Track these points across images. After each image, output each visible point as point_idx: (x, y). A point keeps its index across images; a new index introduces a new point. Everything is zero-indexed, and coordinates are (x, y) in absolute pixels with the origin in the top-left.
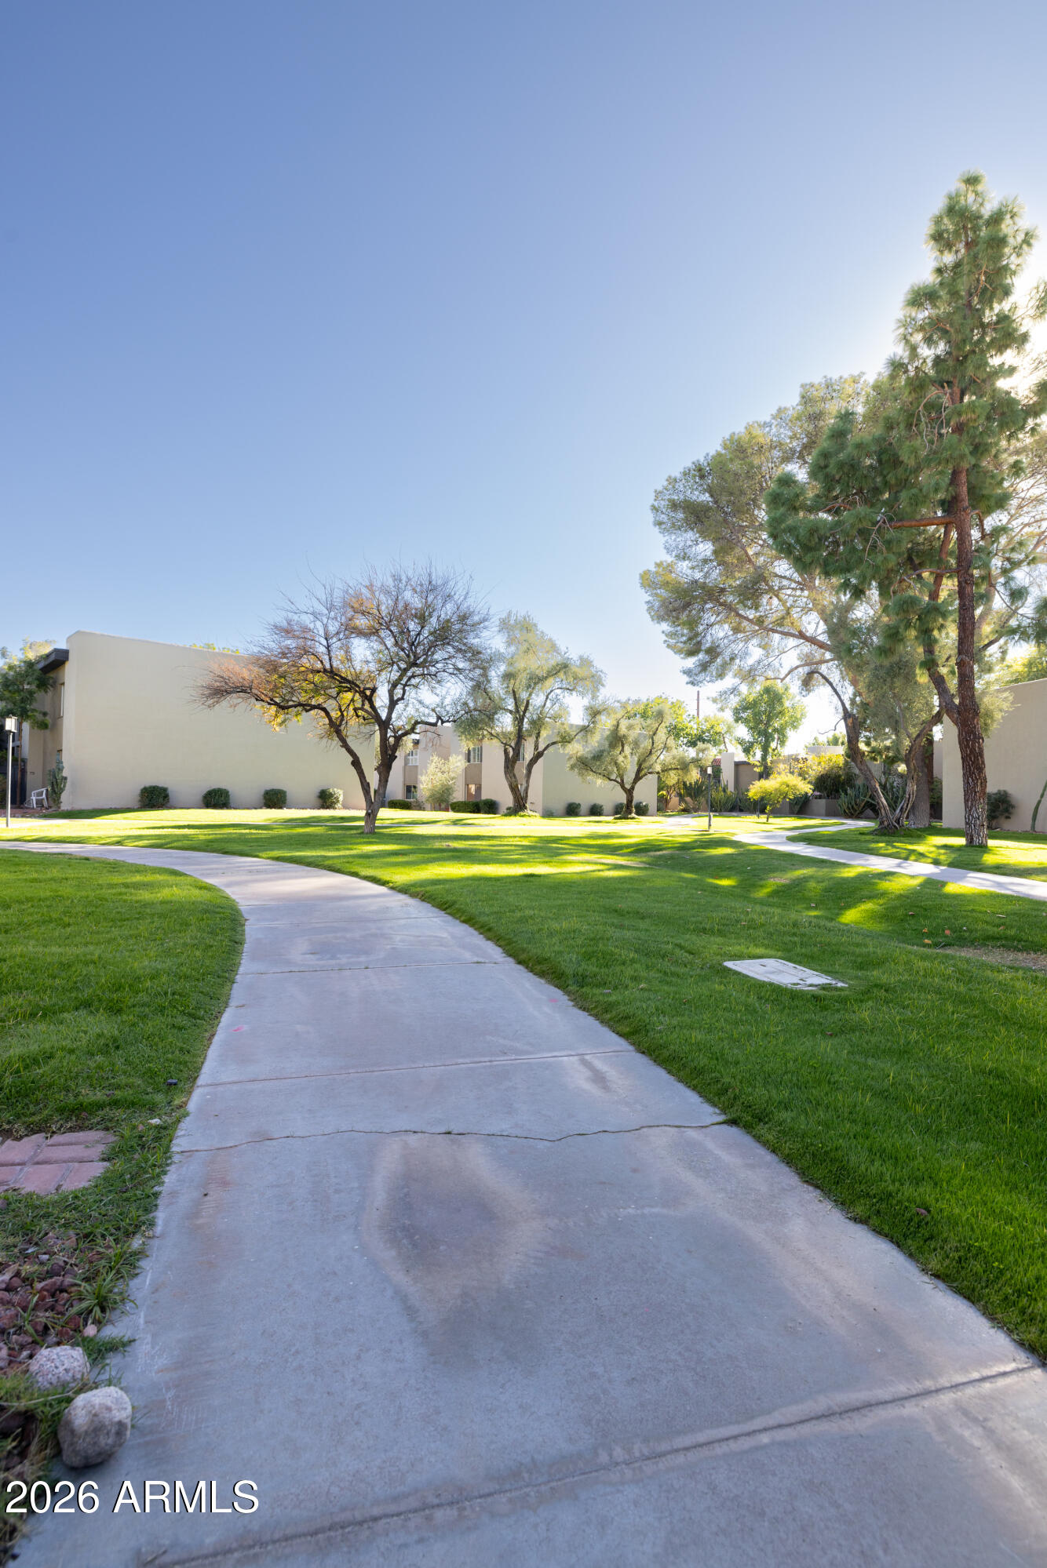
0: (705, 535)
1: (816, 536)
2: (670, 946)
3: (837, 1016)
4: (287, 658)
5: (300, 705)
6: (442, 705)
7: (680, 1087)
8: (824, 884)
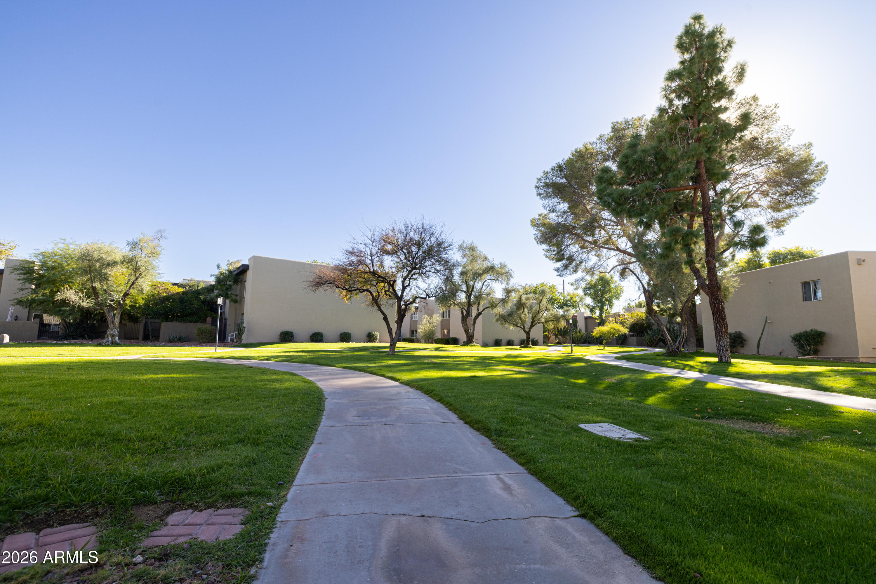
0: (564, 199)
1: (623, 197)
2: (549, 415)
3: (644, 457)
4: (352, 266)
5: (358, 289)
6: (429, 288)
7: (553, 494)
8: (636, 383)
